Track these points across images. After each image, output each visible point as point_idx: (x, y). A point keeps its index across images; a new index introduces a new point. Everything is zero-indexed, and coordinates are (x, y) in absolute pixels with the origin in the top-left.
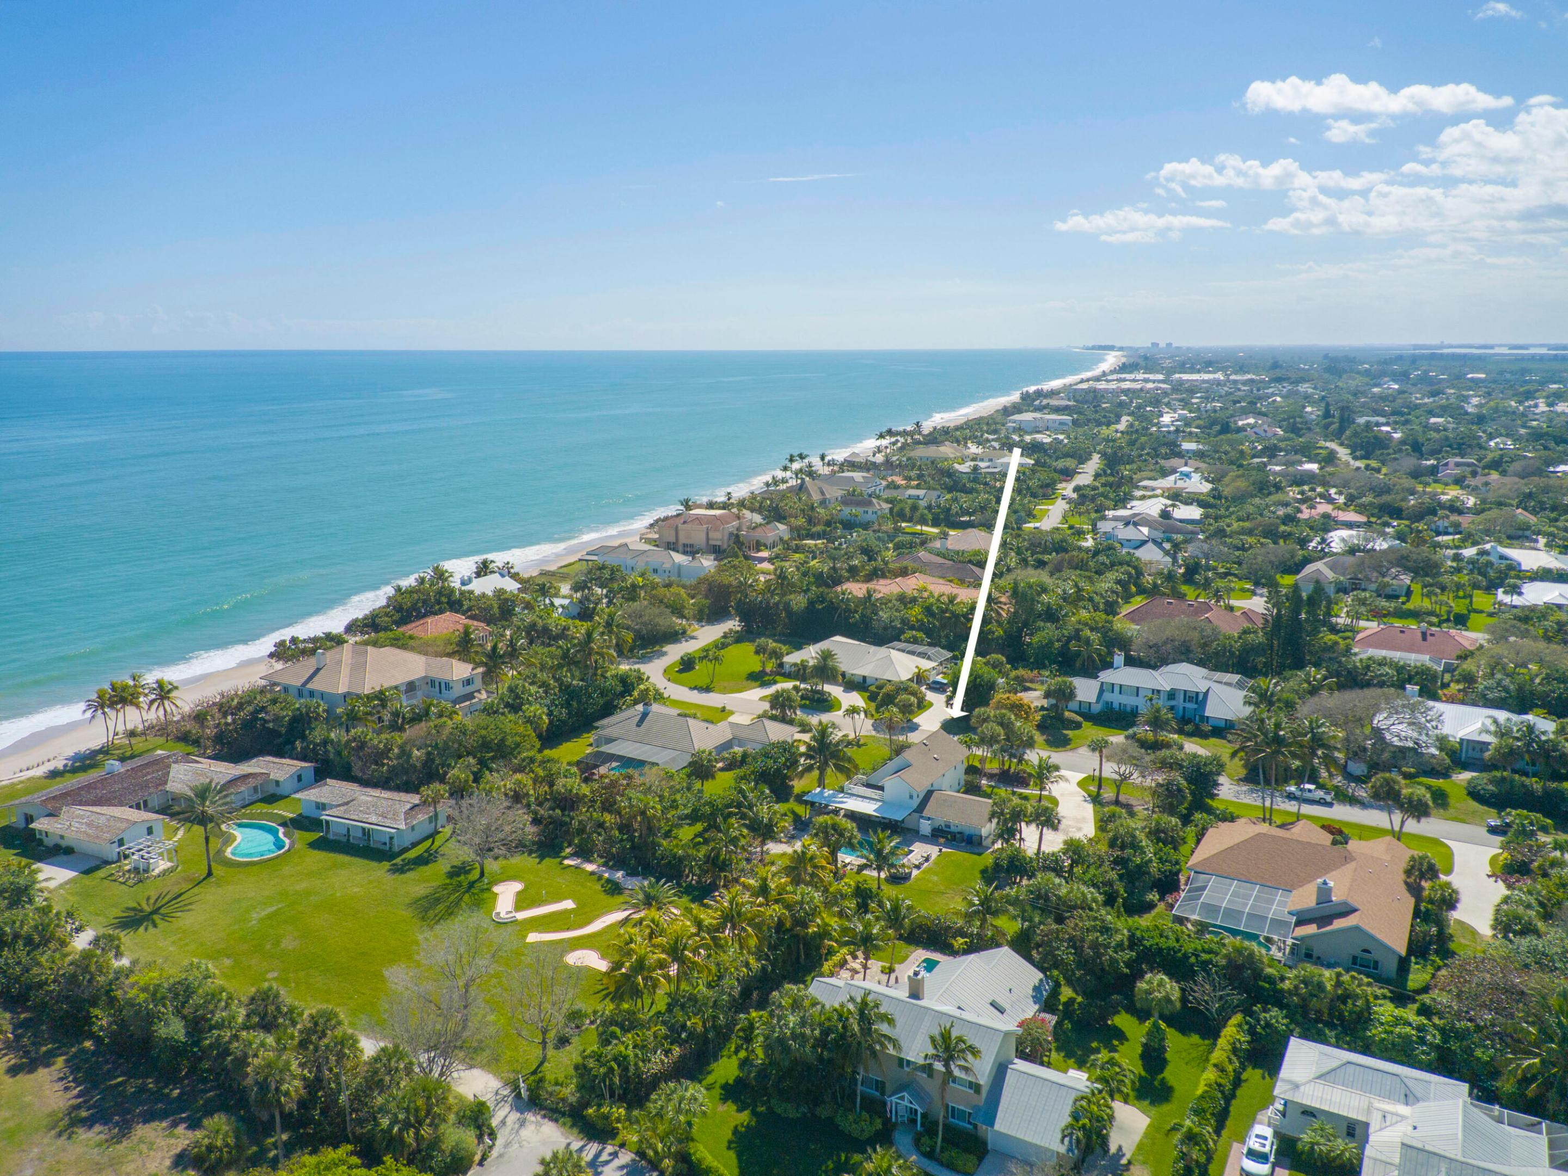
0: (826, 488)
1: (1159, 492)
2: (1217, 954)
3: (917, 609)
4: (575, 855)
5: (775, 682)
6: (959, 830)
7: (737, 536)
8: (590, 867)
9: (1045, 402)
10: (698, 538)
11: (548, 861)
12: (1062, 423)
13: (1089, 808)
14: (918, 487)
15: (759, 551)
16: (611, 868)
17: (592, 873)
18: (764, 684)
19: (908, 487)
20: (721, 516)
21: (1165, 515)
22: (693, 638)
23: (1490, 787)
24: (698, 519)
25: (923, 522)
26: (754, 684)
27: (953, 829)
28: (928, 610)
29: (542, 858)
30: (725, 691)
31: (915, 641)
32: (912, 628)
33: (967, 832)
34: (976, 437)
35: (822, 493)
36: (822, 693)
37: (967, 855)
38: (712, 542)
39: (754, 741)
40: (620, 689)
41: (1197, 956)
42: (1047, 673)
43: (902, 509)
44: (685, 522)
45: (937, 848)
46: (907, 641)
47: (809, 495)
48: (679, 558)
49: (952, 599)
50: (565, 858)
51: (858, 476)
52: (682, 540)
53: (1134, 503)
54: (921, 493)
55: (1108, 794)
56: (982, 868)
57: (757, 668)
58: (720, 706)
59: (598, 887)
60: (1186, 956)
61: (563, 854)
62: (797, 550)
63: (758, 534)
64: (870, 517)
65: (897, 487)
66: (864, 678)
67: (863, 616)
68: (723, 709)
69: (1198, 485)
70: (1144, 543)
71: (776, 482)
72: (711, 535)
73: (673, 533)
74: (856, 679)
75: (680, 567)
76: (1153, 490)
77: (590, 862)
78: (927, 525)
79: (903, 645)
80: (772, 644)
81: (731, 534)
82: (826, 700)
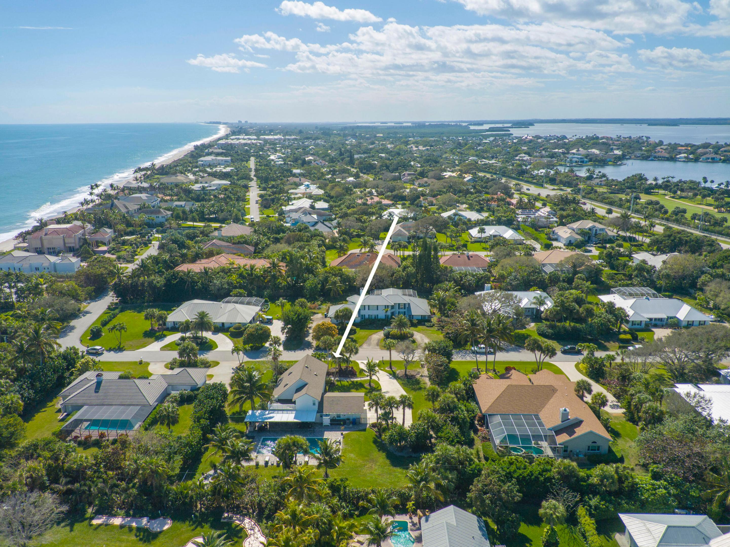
0: (127, 204)
1: (300, 195)
2: (550, 471)
3: (234, 277)
4: (99, 513)
5: (165, 336)
6: (346, 417)
7: (85, 240)
8: (117, 521)
9: (211, 150)
10: (58, 243)
11: (77, 526)
12: (226, 161)
13: (395, 381)
14: (179, 200)
15: (98, 247)
16: (134, 516)
17: (122, 527)
18: (159, 338)
19: (172, 200)
20: (71, 228)
21: (312, 207)
22: (87, 313)
23: (550, 331)
24: (56, 231)
25: (194, 220)
26: (150, 340)
27: (342, 417)
28: (241, 276)
29: (71, 526)
30: (134, 348)
31: (240, 295)
32: (236, 287)
33: (351, 418)
34: (189, 170)
35: (126, 208)
36: (202, 338)
37: (358, 433)
38: (67, 245)
39: (185, 385)
40: (65, 364)
41: (542, 475)
42: (319, 303)
43: (178, 214)
44: (46, 234)
45: (339, 433)
46: (236, 296)
47: (119, 210)
48: (53, 259)
49: (252, 267)
50: (92, 518)
51: (144, 196)
52: (46, 245)
53: (294, 202)
54: (183, 203)
55: (400, 372)
56: (372, 440)
57: (148, 328)
58: (138, 360)
59: (134, 538)
60: (537, 478)
61: (88, 515)
62: (124, 243)
63: (98, 237)
64: (161, 219)
65: (166, 201)
66: (223, 324)
67: (202, 284)
68: (141, 363)
69: (315, 190)
70: (316, 223)
71: (86, 202)
72: (66, 241)
73: (39, 241)
74: (218, 326)
75: (55, 264)
76: (296, 194)
77: (115, 516)
78: (196, 222)
79: (235, 299)
80: (156, 312)
81: (80, 239)
82: (206, 343)
